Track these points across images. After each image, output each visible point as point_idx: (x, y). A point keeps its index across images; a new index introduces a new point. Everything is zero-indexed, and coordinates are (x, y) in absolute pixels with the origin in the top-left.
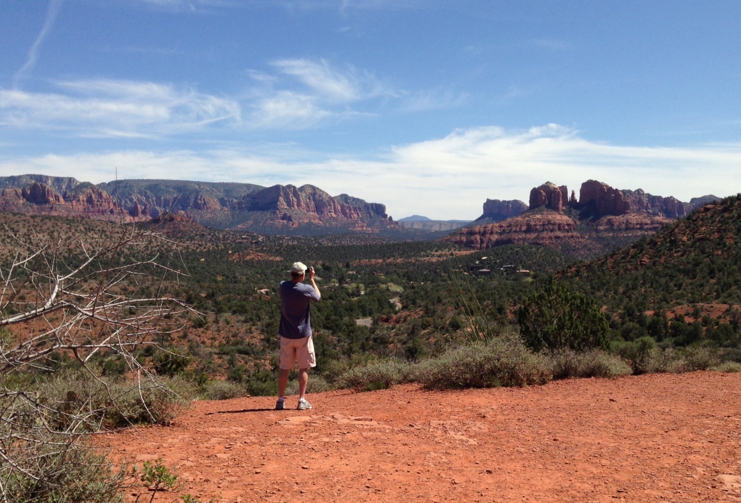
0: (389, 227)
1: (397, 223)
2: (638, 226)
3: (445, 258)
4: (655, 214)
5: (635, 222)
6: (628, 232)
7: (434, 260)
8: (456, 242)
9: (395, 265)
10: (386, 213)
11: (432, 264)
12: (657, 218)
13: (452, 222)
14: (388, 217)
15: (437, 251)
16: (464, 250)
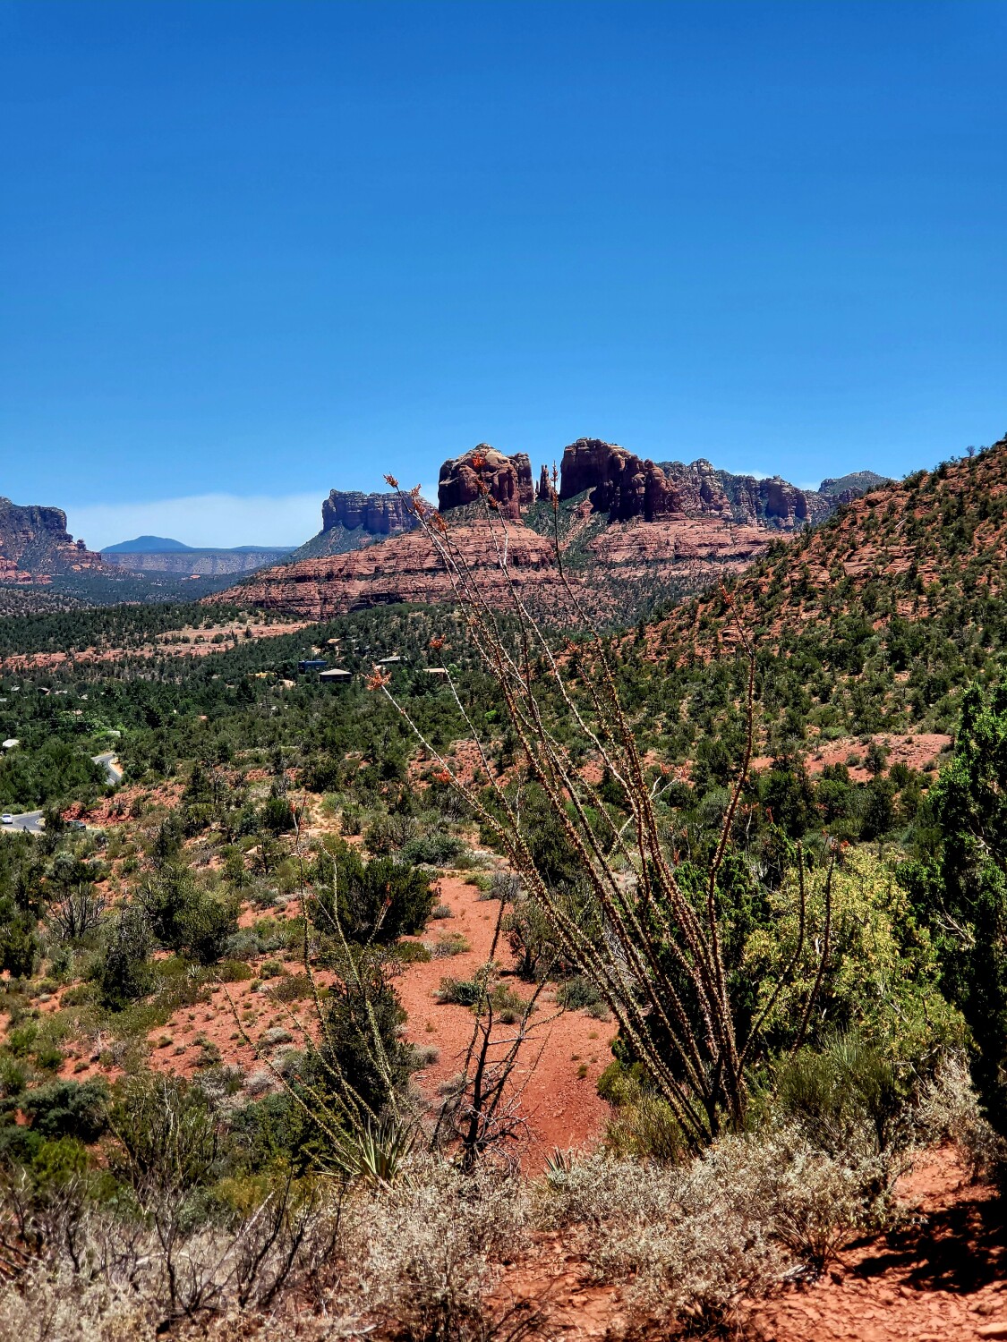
0: (77, 568)
1: (99, 556)
2: (704, 552)
3: (231, 644)
4: (741, 521)
5: (696, 540)
6: (680, 565)
7: (203, 651)
8: (260, 604)
9: (100, 667)
10: (69, 531)
11: (199, 660)
12: (746, 530)
13: (243, 552)
14: (75, 541)
15: (208, 627)
16: (280, 622)
